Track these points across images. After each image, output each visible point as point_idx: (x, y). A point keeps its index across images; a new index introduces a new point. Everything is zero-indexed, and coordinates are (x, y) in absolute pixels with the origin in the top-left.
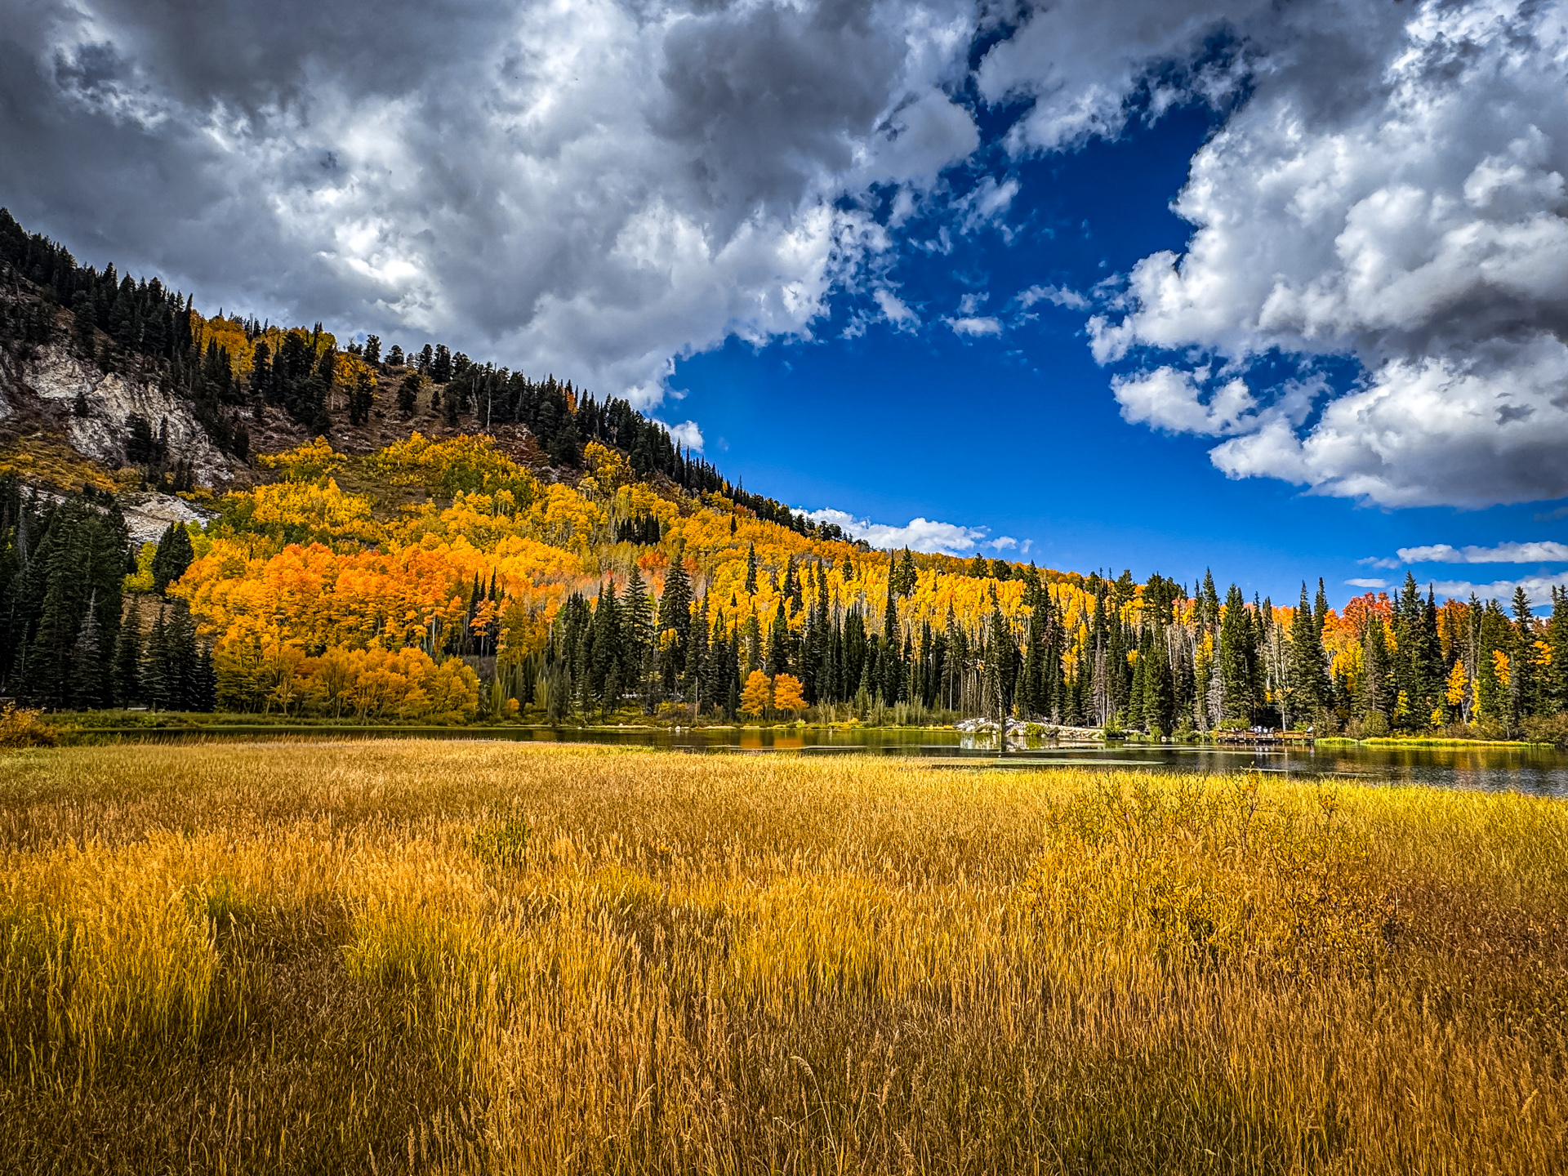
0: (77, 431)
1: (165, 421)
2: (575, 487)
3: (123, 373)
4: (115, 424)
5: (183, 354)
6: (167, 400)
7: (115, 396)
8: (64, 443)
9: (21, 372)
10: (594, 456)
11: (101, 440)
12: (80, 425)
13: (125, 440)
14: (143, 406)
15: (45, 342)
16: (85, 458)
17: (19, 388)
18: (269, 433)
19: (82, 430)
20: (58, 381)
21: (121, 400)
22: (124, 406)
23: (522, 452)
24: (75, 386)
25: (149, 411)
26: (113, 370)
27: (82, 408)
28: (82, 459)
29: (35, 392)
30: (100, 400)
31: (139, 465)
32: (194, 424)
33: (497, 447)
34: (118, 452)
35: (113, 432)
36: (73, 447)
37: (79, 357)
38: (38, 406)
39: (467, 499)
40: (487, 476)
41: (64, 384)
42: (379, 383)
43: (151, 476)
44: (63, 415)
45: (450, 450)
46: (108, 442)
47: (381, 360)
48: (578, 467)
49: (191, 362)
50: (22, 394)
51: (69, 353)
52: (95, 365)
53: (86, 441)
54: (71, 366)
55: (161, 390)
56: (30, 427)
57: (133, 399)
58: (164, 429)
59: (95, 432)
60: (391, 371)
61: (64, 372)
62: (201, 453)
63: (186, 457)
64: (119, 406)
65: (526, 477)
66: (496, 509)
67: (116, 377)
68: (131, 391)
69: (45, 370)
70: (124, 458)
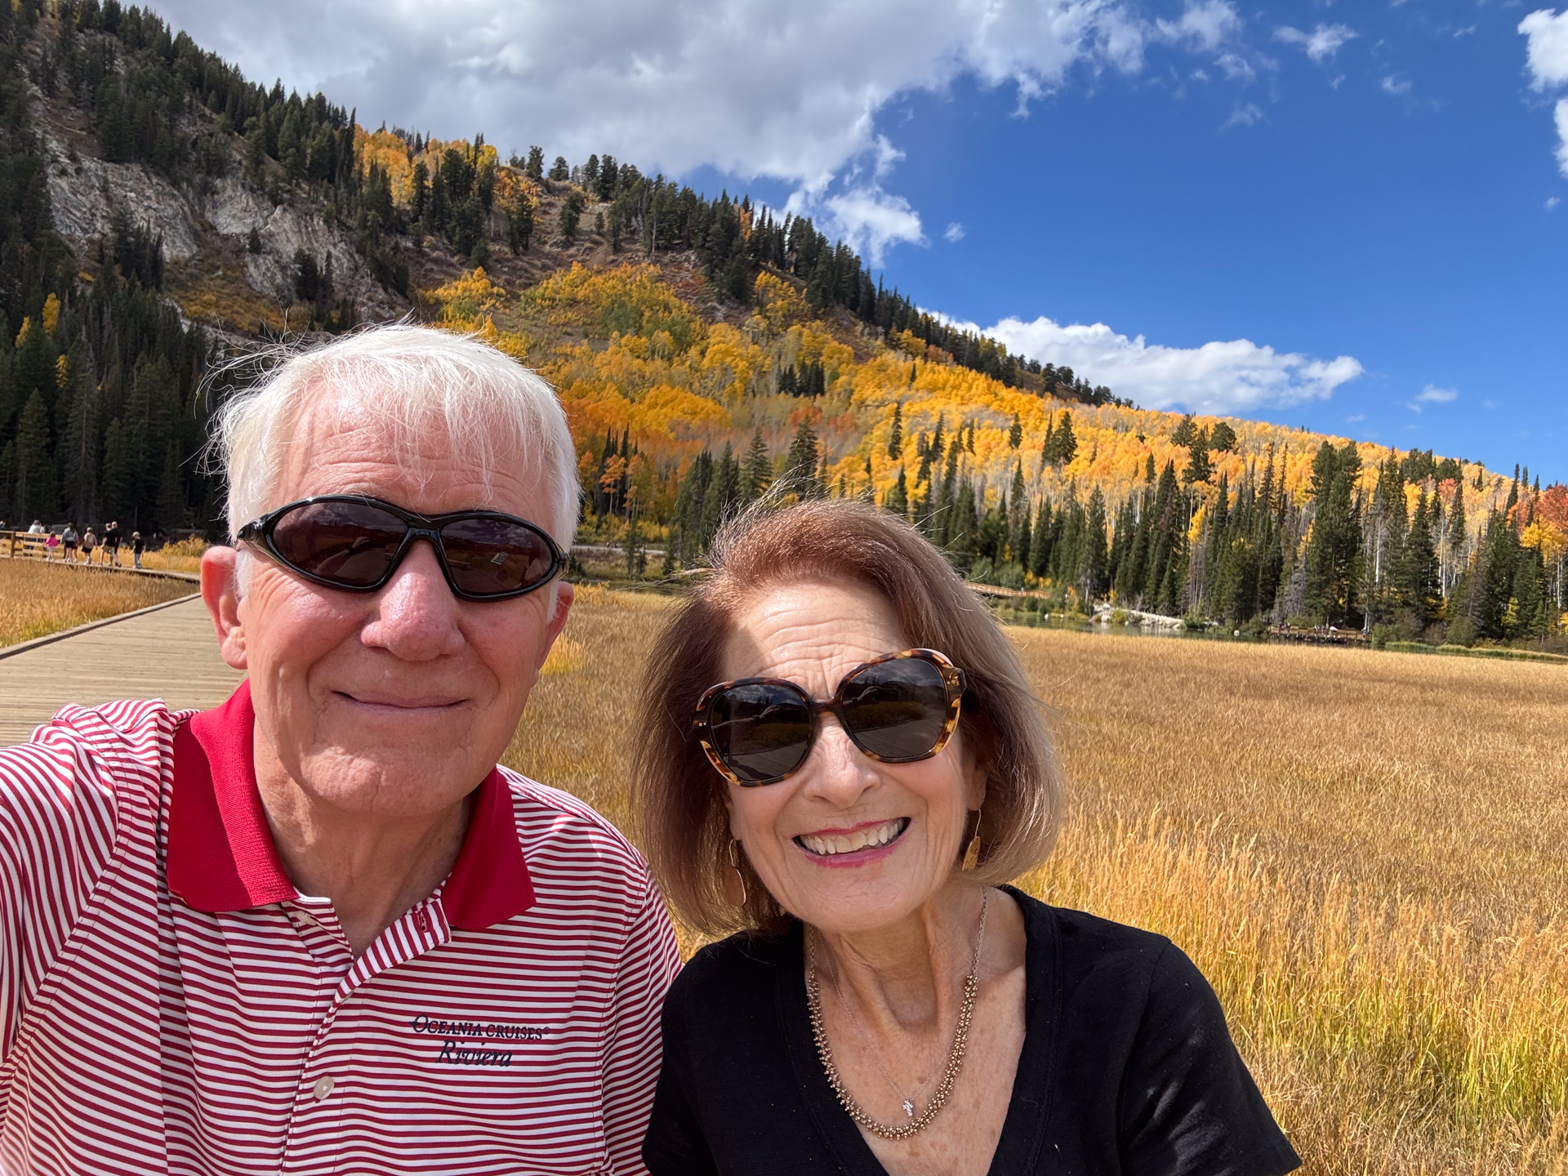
0: (252, 269)
1: (329, 255)
2: (740, 327)
3: (291, 205)
4: (285, 260)
5: (346, 181)
6: (331, 232)
7: (285, 230)
8: (242, 282)
9: (203, 207)
10: (765, 290)
11: (272, 279)
12: (255, 261)
13: (295, 277)
14: (309, 239)
15: (221, 175)
16: (260, 296)
17: (202, 225)
18: (429, 266)
19: (257, 267)
20: (234, 216)
21: (290, 235)
22: (293, 240)
23: (687, 285)
24: (249, 221)
25: (316, 245)
26: (281, 203)
27: (256, 243)
28: (258, 298)
29: (215, 228)
30: (271, 235)
31: (307, 303)
32: (356, 256)
33: (660, 278)
34: (289, 290)
35: (283, 269)
36: (249, 285)
37: (252, 190)
38: (219, 243)
39: (623, 341)
40: (647, 314)
41: (240, 219)
42: (542, 204)
43: (318, 314)
44: (239, 252)
45: (611, 283)
46: (279, 279)
47: (545, 175)
48: (746, 302)
49: (353, 187)
50: (205, 231)
51: (243, 186)
52: (266, 197)
53: (260, 279)
54: (245, 200)
55: (326, 221)
56: (213, 265)
57: (300, 231)
58: (329, 264)
59: (268, 269)
60: (555, 189)
61: (239, 206)
62: (363, 289)
63: (350, 294)
64: (288, 240)
65: (688, 316)
66: (653, 353)
67: (285, 210)
68: (299, 224)
69: (224, 204)
70: (294, 296)
